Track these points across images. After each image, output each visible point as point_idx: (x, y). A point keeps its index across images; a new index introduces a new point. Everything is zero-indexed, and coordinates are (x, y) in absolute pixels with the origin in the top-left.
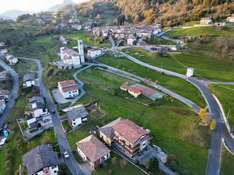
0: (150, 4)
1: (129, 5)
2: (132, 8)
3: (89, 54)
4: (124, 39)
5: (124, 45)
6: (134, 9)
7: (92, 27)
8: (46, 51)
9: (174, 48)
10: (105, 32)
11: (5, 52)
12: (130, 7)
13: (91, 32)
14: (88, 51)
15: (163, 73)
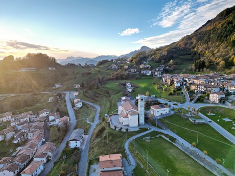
1: (211, 49)
2: (215, 52)
3: (152, 111)
4: (204, 93)
5: (205, 101)
6: (218, 54)
7: (162, 73)
8: (110, 97)
10: (177, 82)
11: (76, 94)
12: (212, 52)
13: (161, 78)
14: (151, 108)
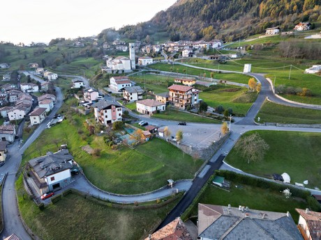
0: (209, 22)
2: (188, 27)
4: (178, 52)
5: (179, 57)
6: (191, 28)
9: (234, 56)
10: (157, 48)
15: (220, 72)
